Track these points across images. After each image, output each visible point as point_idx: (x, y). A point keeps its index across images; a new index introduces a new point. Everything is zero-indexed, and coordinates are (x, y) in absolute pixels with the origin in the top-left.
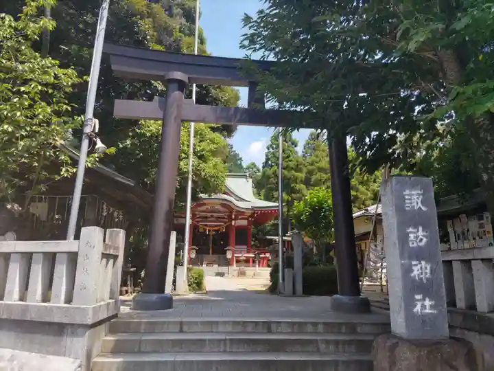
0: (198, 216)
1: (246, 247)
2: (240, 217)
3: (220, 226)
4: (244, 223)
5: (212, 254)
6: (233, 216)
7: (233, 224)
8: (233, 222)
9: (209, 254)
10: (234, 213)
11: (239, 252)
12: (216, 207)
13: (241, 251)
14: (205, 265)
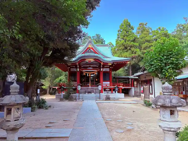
0: (82, 67)
1: (109, 82)
2: (105, 66)
3: (94, 71)
4: (108, 70)
6: (102, 66)
8: (102, 69)
10: (102, 64)
11: (105, 85)
12: (92, 61)
13: (106, 85)
14: (87, 93)
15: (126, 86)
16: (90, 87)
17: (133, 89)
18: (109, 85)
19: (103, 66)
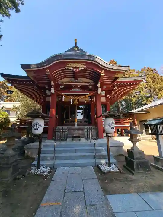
3: (85, 95)
6: (99, 85)
10: (102, 74)
12: (80, 69)
14: (71, 139)
16: (76, 126)
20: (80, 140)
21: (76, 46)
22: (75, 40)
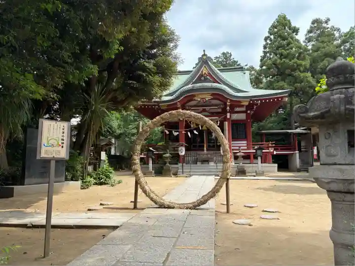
1: (245, 142)
2: (237, 109)
4: (242, 116)
5: (207, 150)
6: (228, 108)
7: (228, 117)
8: (228, 115)
9: (203, 150)
10: (228, 103)
11: (238, 148)
12: (207, 99)
13: (240, 147)
14: (200, 163)
15: (281, 149)
16: (205, 151)
17: (298, 155)
18: (246, 148)
19: (232, 107)
20: (208, 163)
21: (204, 55)
22: (204, 51)
